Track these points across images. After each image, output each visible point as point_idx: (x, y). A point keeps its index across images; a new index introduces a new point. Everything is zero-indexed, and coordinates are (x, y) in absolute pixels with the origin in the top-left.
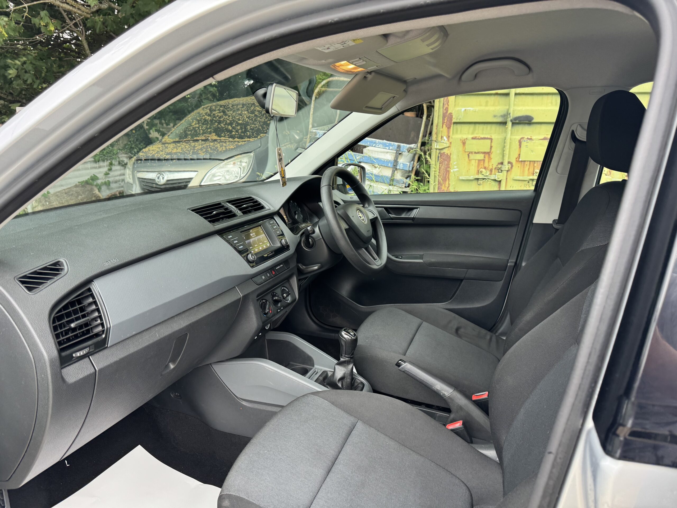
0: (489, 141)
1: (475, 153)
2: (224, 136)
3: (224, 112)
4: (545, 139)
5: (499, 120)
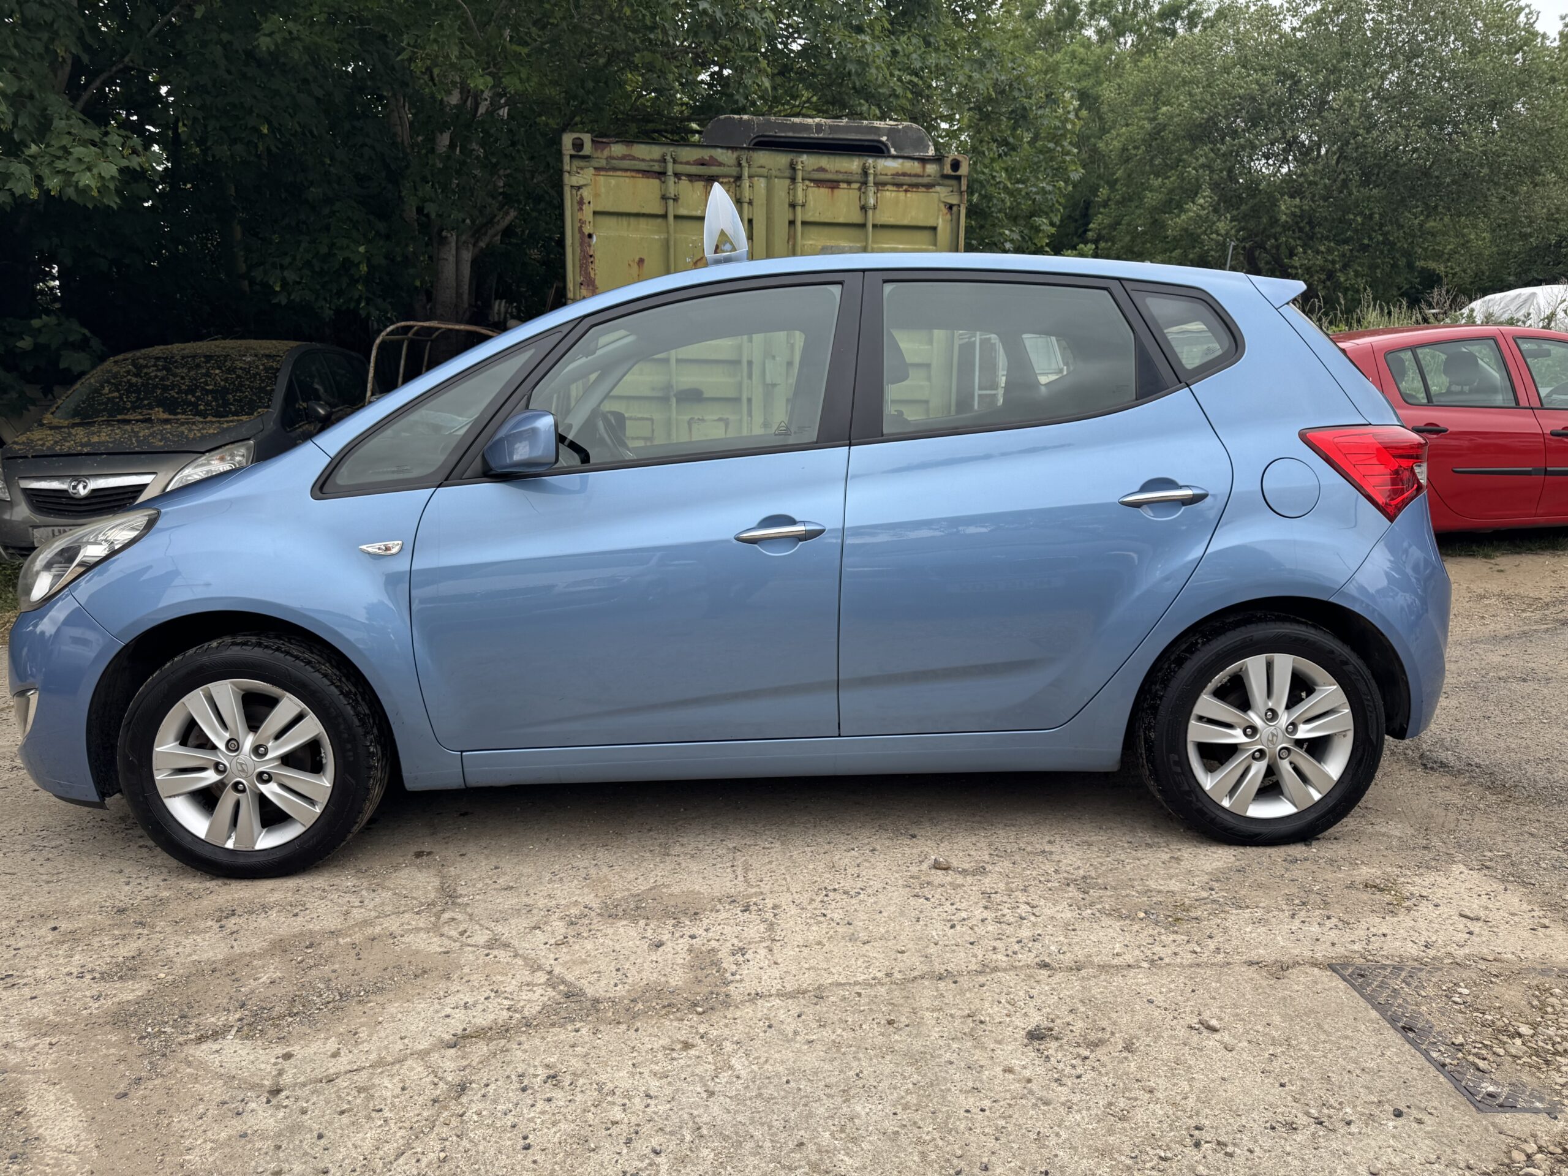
0: (649, 423)
2: (183, 413)
3: (168, 370)
4: (720, 420)
5: (659, 394)
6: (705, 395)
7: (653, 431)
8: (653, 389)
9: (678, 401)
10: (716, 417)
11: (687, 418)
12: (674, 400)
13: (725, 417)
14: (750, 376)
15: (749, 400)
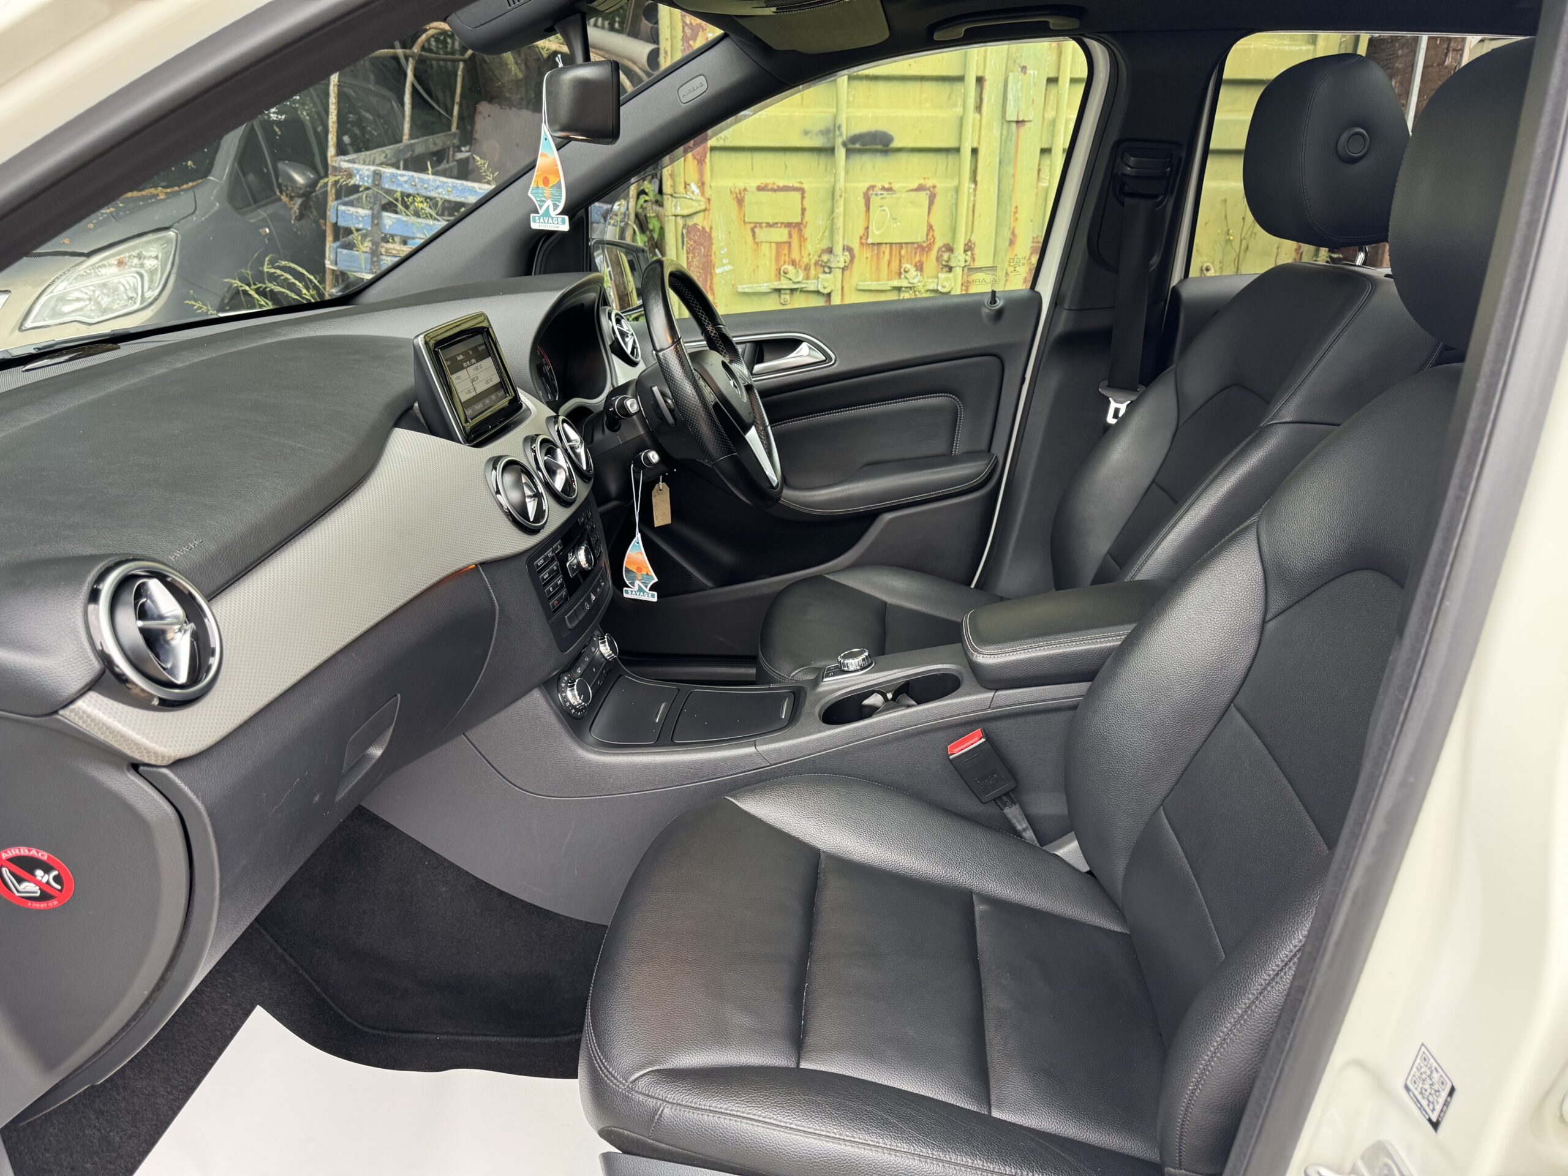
0: (798, 195)
1: (769, 225)
4: (920, 188)
5: (817, 142)
6: (895, 144)
7: (803, 210)
8: (806, 133)
9: (849, 152)
10: (915, 185)
11: (864, 186)
12: (841, 152)
13: (929, 183)
14: (979, 108)
15: (975, 151)
